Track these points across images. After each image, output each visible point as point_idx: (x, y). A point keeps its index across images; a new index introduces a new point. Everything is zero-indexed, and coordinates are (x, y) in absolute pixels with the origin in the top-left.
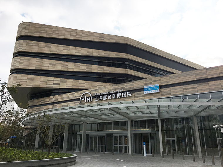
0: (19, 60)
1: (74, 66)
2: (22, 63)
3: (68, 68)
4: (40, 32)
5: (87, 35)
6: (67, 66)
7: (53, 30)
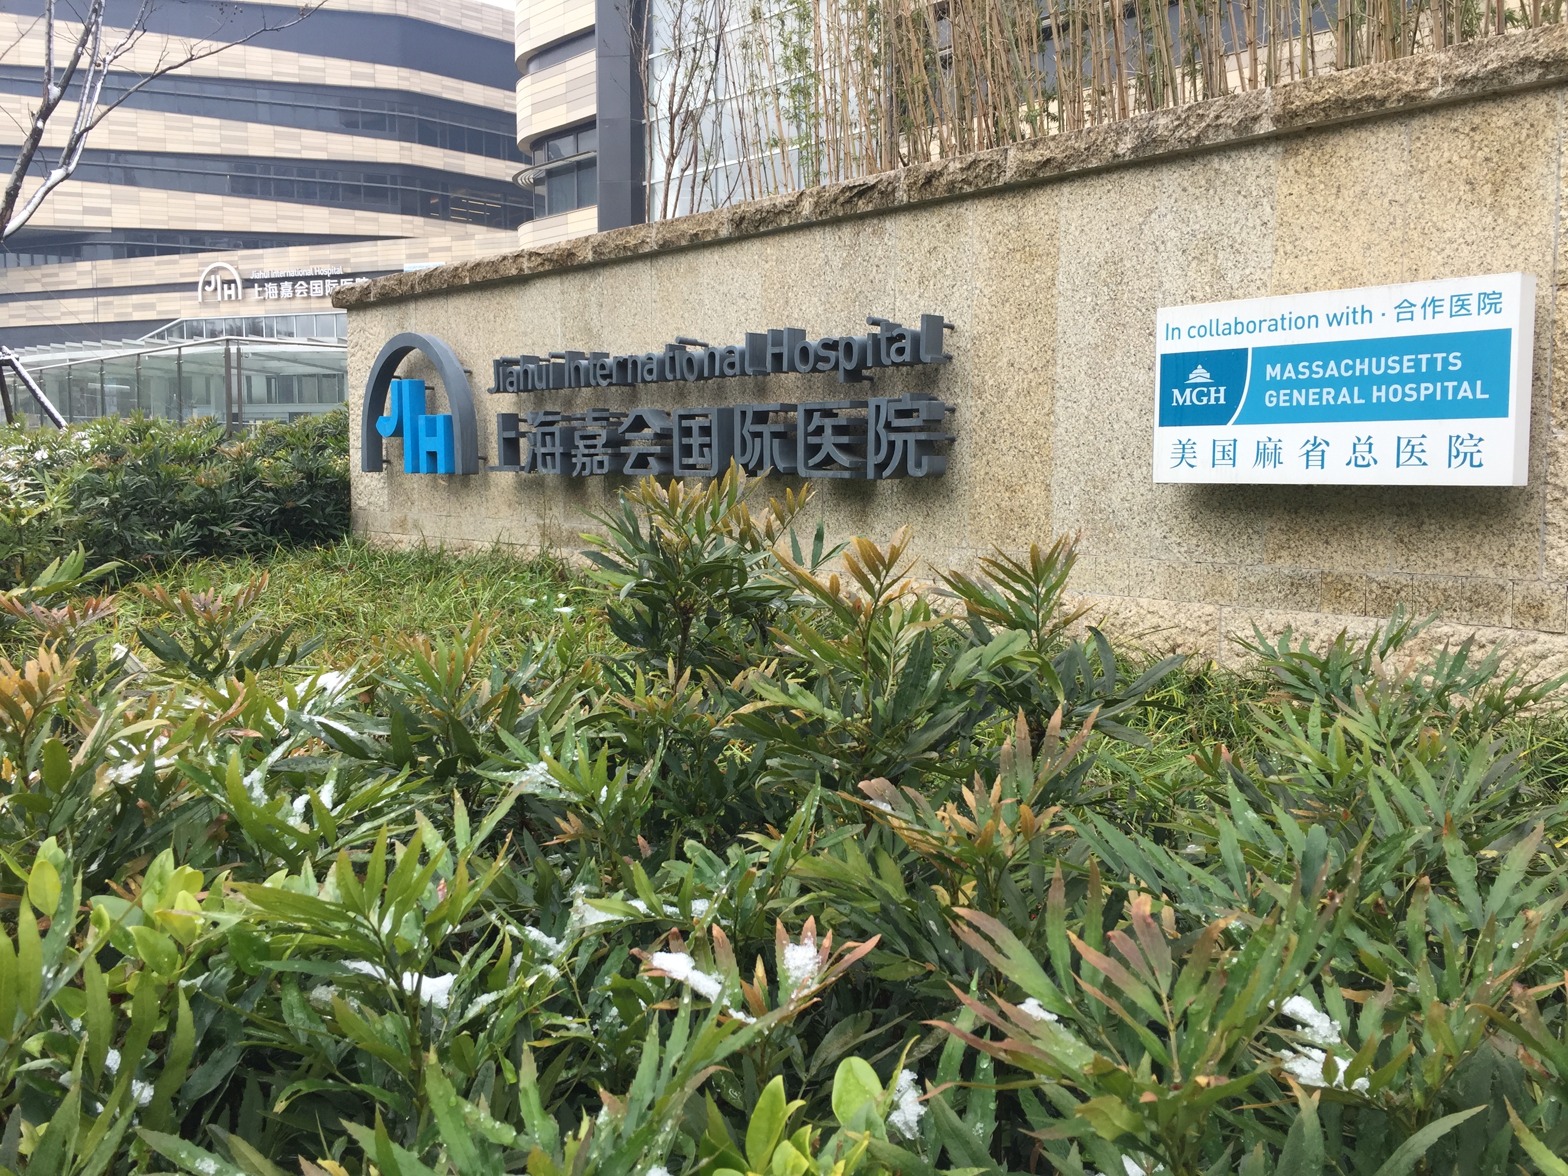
1: (167, 128)
3: (140, 139)
6: (134, 129)
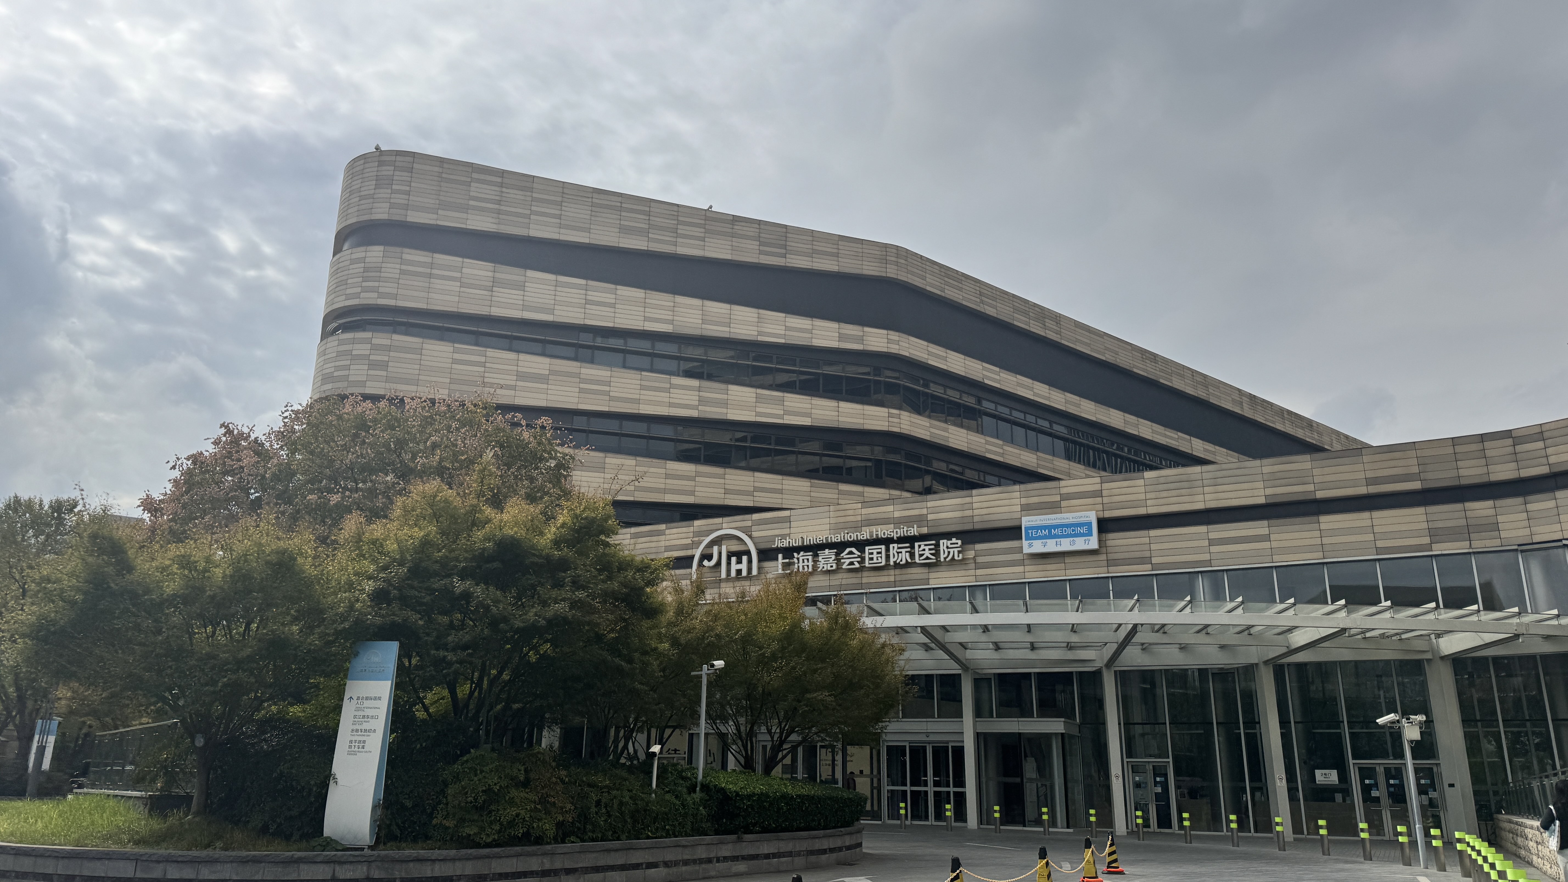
0: (362, 349)
2: (384, 366)
4: (465, 209)
5: (698, 232)
6: (607, 388)
7: (534, 199)
